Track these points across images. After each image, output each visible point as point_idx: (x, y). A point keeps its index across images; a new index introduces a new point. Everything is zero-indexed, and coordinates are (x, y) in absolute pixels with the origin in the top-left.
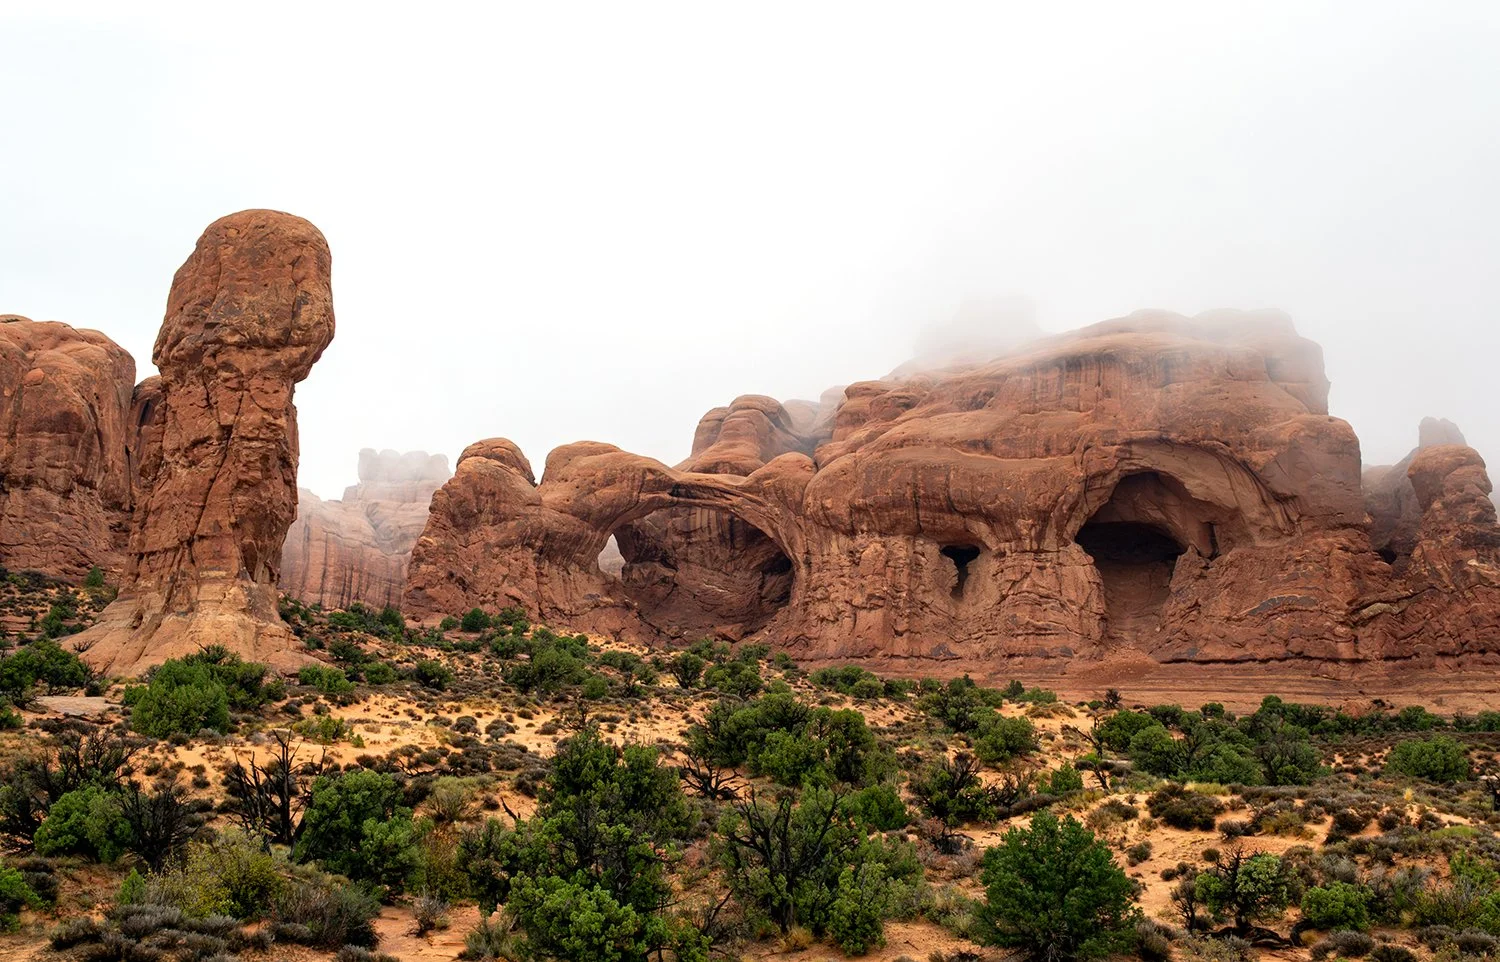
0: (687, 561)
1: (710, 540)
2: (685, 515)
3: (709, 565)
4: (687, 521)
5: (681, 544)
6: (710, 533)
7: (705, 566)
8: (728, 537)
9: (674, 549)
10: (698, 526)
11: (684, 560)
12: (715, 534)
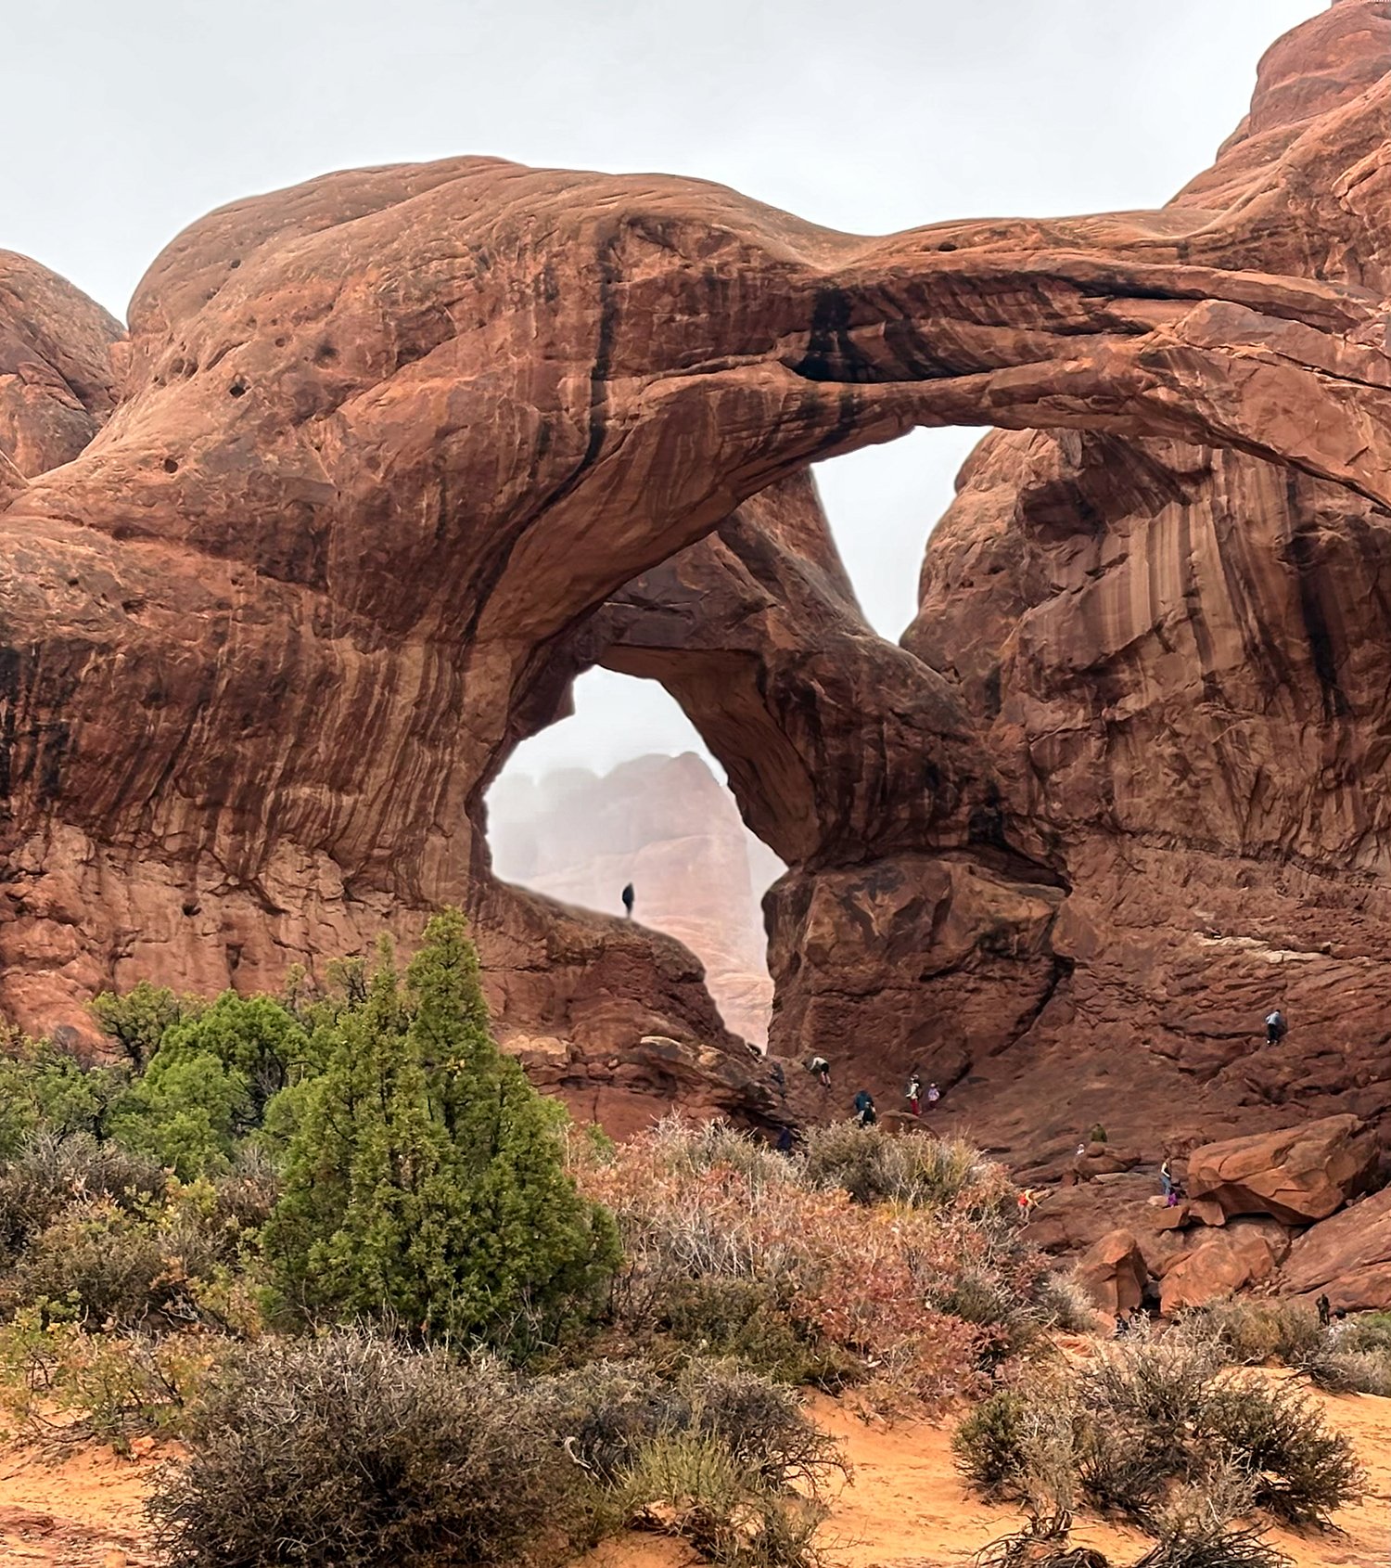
0: (1112, 828)
1: (1212, 691)
2: (1075, 577)
3: (1229, 834)
4: (1088, 606)
5: (1070, 741)
6: (1204, 649)
7: (1212, 845)
8: (1299, 651)
9: (1039, 771)
10: (1140, 625)
11: (1096, 824)
12: (1229, 645)
